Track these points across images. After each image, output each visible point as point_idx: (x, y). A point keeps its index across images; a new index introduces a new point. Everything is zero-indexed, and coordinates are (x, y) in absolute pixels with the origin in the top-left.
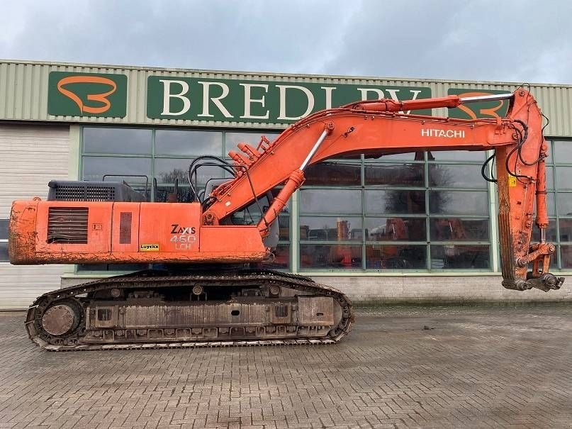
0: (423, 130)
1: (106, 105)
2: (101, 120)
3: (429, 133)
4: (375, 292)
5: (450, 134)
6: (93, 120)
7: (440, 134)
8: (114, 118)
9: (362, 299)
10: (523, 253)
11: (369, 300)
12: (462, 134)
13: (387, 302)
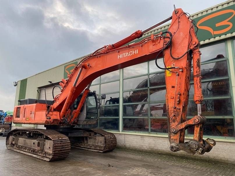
0: (118, 56)
3: (121, 56)
4: (153, 146)
5: (131, 53)
7: (126, 55)
9: (146, 149)
10: (176, 123)
11: (150, 149)
12: (137, 52)
13: (159, 153)
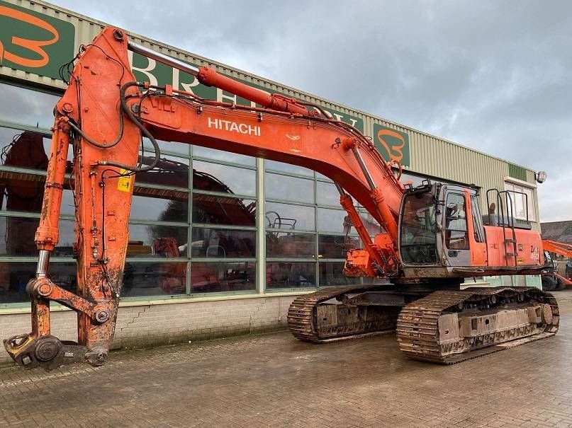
1: (41, 58)
2: (34, 78)
6: (20, 74)
8: (54, 79)
